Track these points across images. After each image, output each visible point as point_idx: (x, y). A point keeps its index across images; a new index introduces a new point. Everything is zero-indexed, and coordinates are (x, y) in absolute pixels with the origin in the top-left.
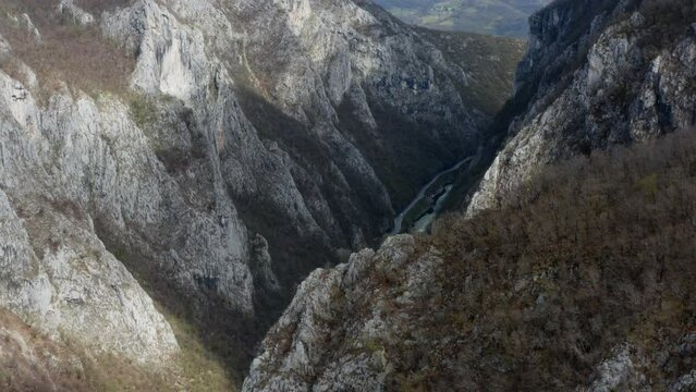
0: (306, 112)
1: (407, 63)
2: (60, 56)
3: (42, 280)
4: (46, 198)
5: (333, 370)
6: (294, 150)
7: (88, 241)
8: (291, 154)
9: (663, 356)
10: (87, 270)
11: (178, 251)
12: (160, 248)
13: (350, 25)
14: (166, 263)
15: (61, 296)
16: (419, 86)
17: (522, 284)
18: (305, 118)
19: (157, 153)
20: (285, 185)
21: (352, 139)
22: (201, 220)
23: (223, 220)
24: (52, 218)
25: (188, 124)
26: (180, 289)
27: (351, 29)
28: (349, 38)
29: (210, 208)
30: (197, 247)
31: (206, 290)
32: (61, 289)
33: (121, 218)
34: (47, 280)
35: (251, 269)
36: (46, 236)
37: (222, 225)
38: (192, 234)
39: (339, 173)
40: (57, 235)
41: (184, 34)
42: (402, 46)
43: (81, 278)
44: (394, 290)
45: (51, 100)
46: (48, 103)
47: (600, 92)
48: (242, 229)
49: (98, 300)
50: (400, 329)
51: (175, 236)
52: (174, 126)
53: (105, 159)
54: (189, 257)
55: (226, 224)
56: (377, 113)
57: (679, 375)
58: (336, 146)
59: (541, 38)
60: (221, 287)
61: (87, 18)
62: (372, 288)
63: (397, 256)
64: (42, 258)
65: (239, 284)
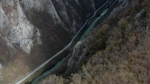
12: (3, 35)
14: (5, 40)
19: (3, 8)
22: (14, 28)
26: (8, 47)
29: (17, 25)
31: (17, 46)
38: (12, 32)
51: (7, 32)
55: (22, 29)
60: (21, 46)
65: (26, 45)
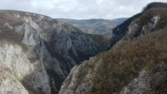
0: (61, 52)
1: (84, 41)
2: (6, 36)
3: (2, 86)
4: (3, 68)
5: (80, 86)
6: (59, 60)
7: (13, 78)
8: (58, 61)
9: (152, 70)
10: (12, 84)
11: (33, 81)
12: (29, 81)
13: (71, 32)
14: (30, 84)
15: (6, 91)
16: (87, 46)
17: (120, 63)
18: (61, 53)
19: (28, 59)
20: (58, 67)
21: (72, 58)
22: (39, 74)
23: (44, 74)
24: (4, 72)
25: (35, 52)
26: (34, 90)
27: (71, 33)
28: (71, 35)
29: (41, 71)
30: (38, 80)
31: (40, 91)
32: (6, 89)
33: (20, 74)
34: (3, 87)
35: (50, 86)
36: (3, 76)
37: (43, 75)
38: (37, 77)
39: (70, 65)
40: (5, 76)
41: (34, 32)
42: (83, 37)
43: (11, 86)
44: (93, 68)
45: (4, 46)
46: (3, 46)
47: (131, 36)
48: (48, 77)
49: (15, 92)
50: (94, 76)
51: (32, 78)
52: (32, 52)
53: (16, 60)
54: (36, 83)
56: (78, 53)
57: (155, 73)
58: (69, 59)
59: (115, 34)
60: (43, 90)
61: (11, 28)
62: (88, 68)
63: (93, 61)
64: (2, 81)
65: (48, 89)
